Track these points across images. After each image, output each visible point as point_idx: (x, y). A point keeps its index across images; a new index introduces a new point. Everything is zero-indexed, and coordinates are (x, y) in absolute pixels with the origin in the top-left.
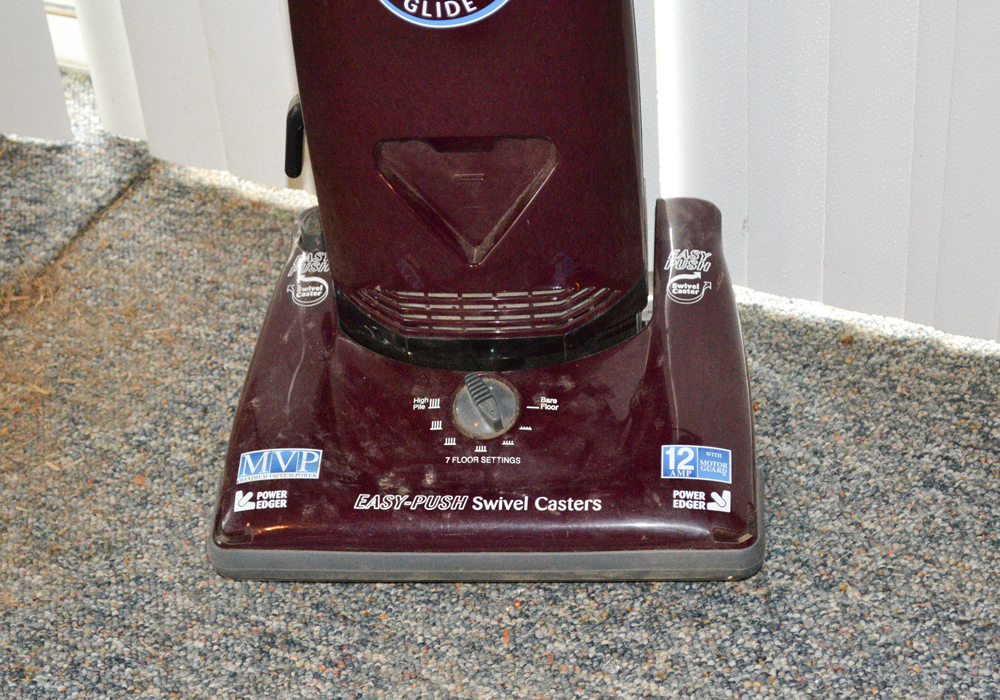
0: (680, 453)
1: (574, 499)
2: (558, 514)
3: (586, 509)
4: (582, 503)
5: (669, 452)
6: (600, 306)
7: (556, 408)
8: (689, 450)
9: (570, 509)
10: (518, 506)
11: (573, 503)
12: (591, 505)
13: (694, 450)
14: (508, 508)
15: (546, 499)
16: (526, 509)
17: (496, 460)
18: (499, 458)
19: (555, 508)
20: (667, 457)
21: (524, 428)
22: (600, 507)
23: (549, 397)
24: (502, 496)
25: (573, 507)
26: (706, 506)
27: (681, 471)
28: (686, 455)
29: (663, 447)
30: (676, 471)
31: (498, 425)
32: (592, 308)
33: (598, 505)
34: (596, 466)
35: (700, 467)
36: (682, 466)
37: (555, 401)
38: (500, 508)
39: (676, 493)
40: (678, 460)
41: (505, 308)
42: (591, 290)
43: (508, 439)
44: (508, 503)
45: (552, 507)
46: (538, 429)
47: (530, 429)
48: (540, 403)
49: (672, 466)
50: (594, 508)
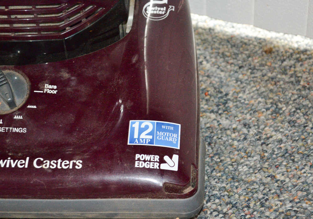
0: (143, 126)
1: (63, 160)
2: (50, 171)
3: (71, 167)
4: (68, 162)
5: (135, 125)
6: (89, 18)
7: (55, 92)
8: (150, 124)
9: (59, 167)
10: (21, 165)
11: (61, 163)
12: (74, 164)
13: (153, 124)
14: (13, 166)
15: (42, 159)
16: (26, 166)
17: (9, 129)
18: (11, 128)
19: (48, 167)
20: (133, 129)
21: (31, 107)
22: (81, 166)
23: (51, 84)
24: (10, 156)
25: (61, 166)
26: (159, 166)
27: (143, 139)
28: (147, 127)
29: (131, 121)
30: (138, 139)
31: (12, 104)
32: (84, 20)
33: (79, 165)
34: (81, 134)
35: (156, 136)
36: (143, 136)
37: (55, 87)
38: (8, 166)
39: (137, 156)
40: (141, 131)
41: (16, 18)
42: (81, 6)
43: (19, 115)
44: (14, 162)
45: (46, 166)
46: (40, 107)
47: (35, 107)
48: (44, 88)
49: (136, 136)
50: (77, 167)
